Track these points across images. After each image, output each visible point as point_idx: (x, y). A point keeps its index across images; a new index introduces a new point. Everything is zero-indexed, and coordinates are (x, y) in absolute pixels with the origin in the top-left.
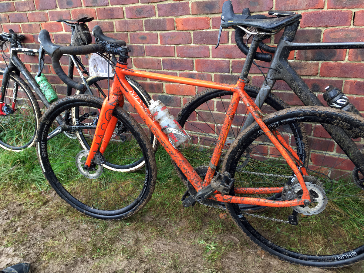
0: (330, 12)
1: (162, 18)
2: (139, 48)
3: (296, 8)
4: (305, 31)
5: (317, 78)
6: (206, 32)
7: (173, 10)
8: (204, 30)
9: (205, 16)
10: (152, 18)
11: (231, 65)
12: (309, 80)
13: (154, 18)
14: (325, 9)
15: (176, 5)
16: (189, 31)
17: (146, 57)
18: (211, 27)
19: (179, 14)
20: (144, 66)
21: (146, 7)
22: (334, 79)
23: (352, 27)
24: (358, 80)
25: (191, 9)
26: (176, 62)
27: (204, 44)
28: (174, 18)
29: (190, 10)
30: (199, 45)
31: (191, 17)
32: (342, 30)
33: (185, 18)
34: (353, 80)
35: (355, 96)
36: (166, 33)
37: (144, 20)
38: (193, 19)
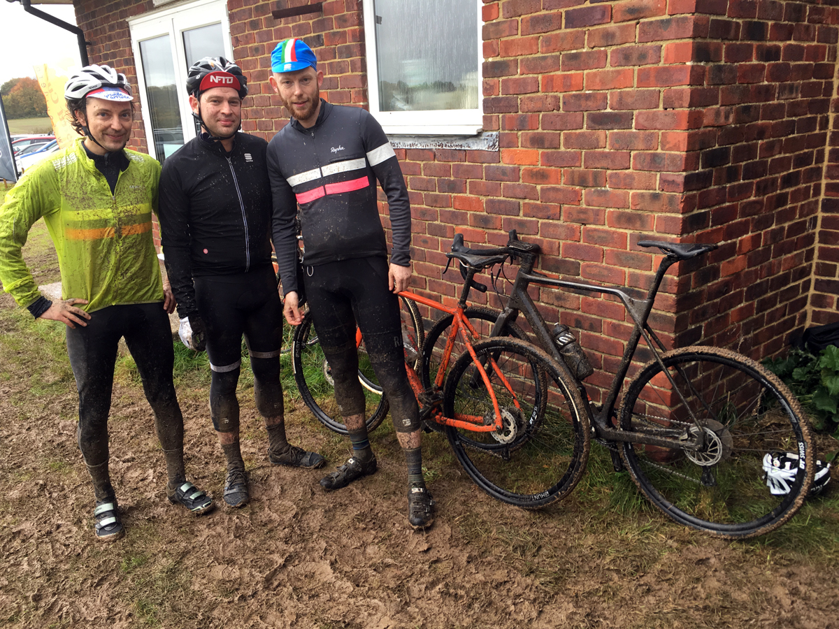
0: (585, 246)
1: (443, 224)
2: (420, 252)
3: (557, 237)
4: (566, 261)
5: (580, 313)
7: (453, 217)
9: (481, 230)
11: (504, 286)
12: (572, 314)
13: (436, 222)
14: (581, 242)
17: (427, 263)
19: (459, 223)
20: (424, 273)
21: (430, 210)
22: (593, 316)
23: (604, 264)
24: (614, 321)
26: (454, 273)
28: (454, 226)
32: (596, 265)
33: (464, 227)
34: (609, 320)
35: (612, 339)
37: (427, 222)
38: (471, 230)
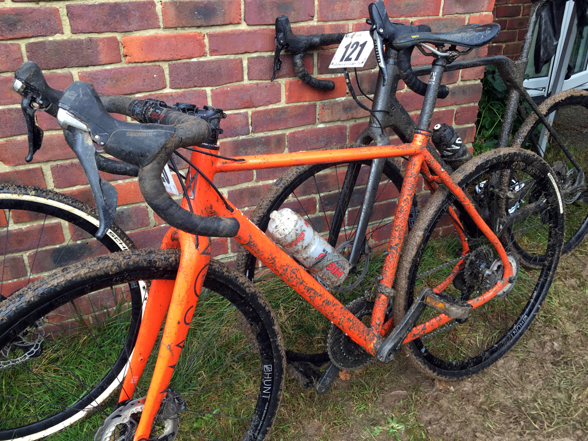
1: (81, 37)
6: (199, 63)
7: (115, 18)
8: (194, 60)
10: (51, 39)
15: (123, 8)
16: (157, 64)
18: (208, 52)
19: (131, 28)
21: (32, 10)
25: (161, 18)
27: (196, 87)
28: (119, 36)
29: (157, 18)
30: (183, 90)
31: (161, 32)
33: (148, 35)
36: (97, 71)
37: (24, 43)
38: (167, 38)
